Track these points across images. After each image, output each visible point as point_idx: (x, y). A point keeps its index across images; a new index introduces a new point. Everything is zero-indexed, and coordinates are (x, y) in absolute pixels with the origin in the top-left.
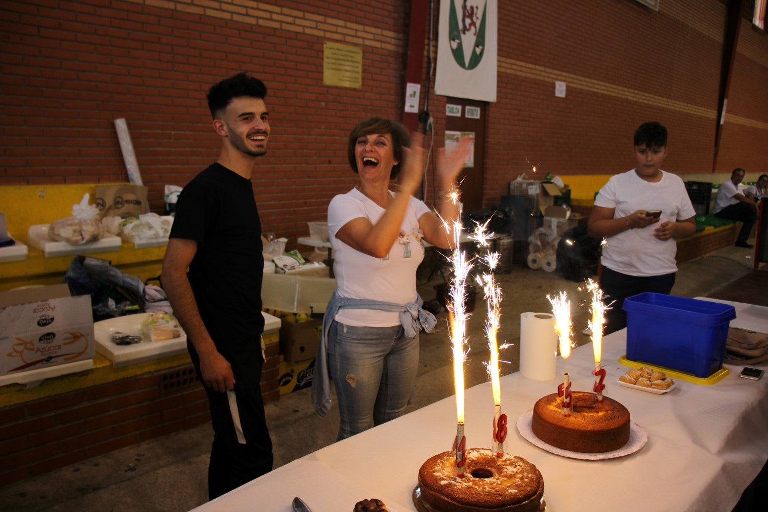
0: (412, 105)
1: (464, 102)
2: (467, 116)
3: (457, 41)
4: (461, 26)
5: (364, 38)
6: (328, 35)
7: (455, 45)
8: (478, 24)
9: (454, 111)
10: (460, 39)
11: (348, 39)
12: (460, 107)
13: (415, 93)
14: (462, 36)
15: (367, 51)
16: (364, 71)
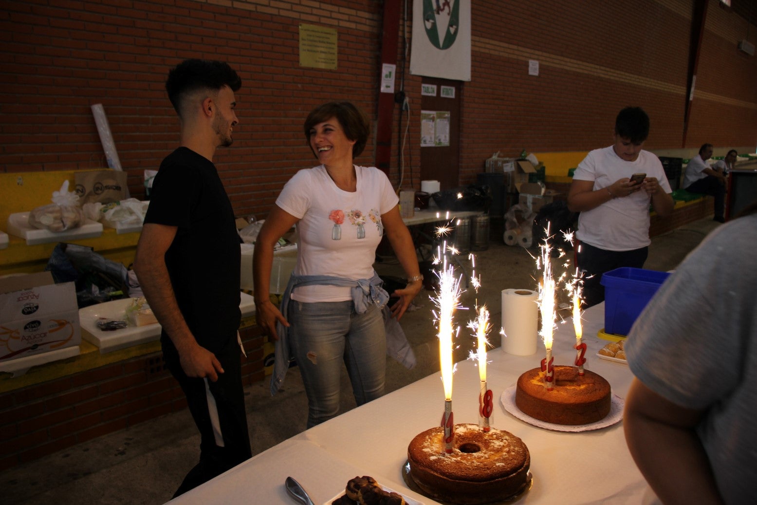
0: (388, 86)
1: (439, 82)
2: (442, 95)
3: (431, 21)
4: (435, 6)
5: (339, 19)
6: (303, 17)
7: (429, 25)
8: (452, 4)
9: (430, 90)
10: (434, 19)
11: (323, 20)
12: (435, 87)
13: (390, 73)
14: (436, 16)
15: (342, 33)
16: (339, 53)
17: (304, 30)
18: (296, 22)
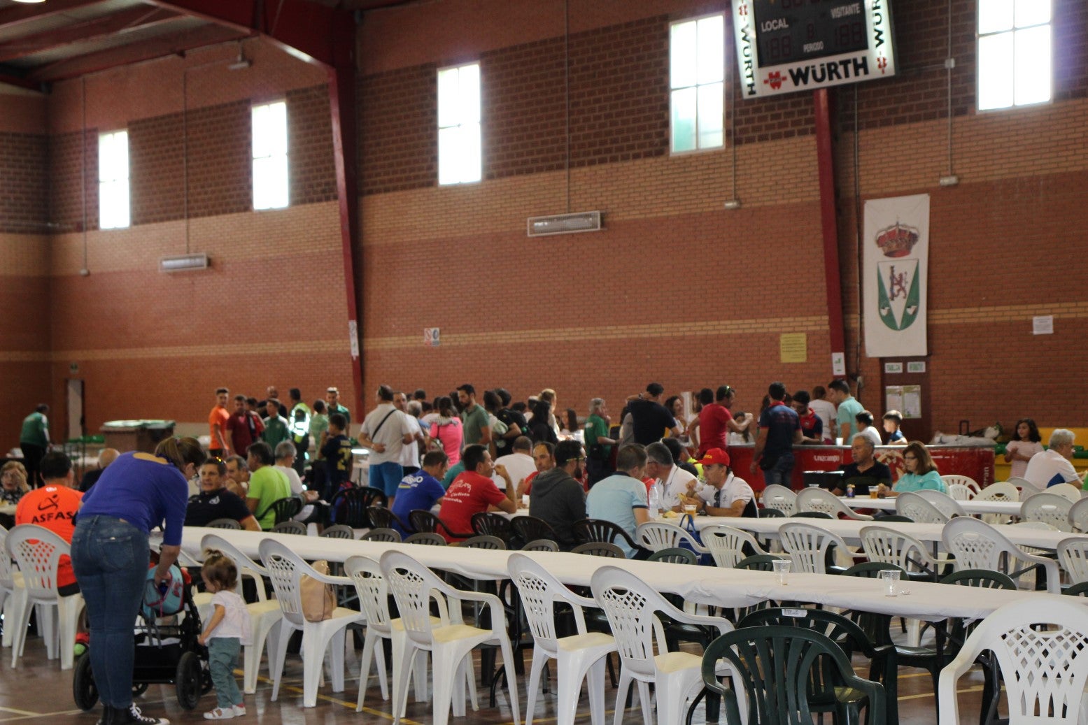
0: (839, 369)
1: (904, 360)
2: (909, 371)
3: (887, 308)
4: (889, 294)
5: (807, 326)
6: (784, 330)
7: (884, 312)
8: (908, 288)
9: (896, 368)
10: (888, 306)
11: (797, 329)
12: (901, 365)
13: (839, 360)
14: (892, 303)
15: (810, 335)
16: (808, 349)
17: (784, 339)
18: (778, 335)
